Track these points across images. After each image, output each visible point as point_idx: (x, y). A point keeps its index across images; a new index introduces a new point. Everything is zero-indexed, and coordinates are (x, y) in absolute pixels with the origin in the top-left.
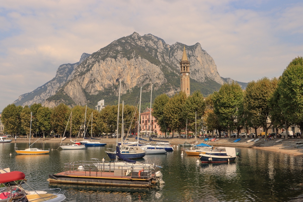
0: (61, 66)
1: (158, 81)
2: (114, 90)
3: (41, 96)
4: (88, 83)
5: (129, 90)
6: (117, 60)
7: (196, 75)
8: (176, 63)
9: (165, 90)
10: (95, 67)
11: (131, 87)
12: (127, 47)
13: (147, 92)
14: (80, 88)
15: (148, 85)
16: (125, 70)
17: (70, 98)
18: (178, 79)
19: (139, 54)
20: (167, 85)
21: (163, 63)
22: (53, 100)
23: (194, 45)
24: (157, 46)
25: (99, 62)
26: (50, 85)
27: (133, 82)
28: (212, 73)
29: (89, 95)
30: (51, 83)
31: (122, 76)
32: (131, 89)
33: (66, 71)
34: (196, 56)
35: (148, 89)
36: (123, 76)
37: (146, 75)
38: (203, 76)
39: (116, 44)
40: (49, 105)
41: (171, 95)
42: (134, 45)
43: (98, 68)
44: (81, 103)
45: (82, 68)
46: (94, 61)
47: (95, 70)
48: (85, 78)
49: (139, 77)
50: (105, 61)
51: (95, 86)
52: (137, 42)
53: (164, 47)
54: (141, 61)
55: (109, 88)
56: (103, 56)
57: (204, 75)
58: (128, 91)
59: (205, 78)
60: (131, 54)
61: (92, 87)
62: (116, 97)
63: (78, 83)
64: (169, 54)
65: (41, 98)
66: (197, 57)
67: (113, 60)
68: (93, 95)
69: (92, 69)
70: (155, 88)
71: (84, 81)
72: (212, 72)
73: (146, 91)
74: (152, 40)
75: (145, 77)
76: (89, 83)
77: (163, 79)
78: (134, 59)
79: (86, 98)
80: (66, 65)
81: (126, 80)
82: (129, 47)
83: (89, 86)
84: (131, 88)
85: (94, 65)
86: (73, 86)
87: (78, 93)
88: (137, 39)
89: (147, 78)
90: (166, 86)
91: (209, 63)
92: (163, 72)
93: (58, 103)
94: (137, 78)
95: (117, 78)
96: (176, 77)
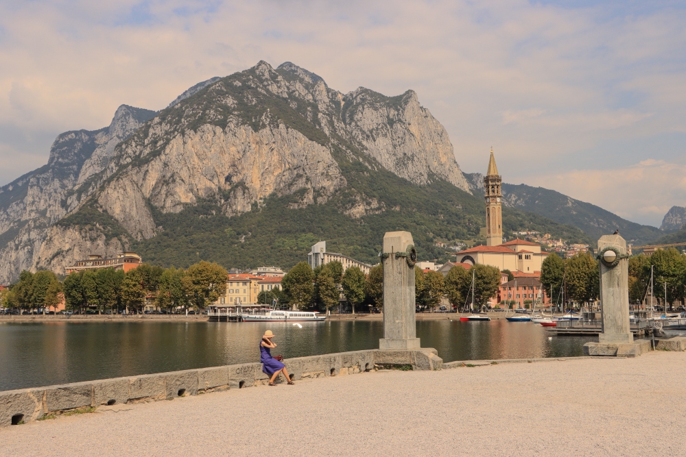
0: (62, 136)
1: (326, 183)
2: (220, 202)
3: (8, 210)
4: (157, 183)
5: (256, 202)
6: (227, 129)
7: (407, 168)
8: (360, 137)
9: (344, 205)
10: (175, 147)
11: (262, 196)
12: (248, 98)
13: (301, 209)
14: (139, 195)
15: (303, 191)
16: (248, 154)
17: (115, 220)
18: (370, 179)
19: (278, 118)
20: (346, 191)
21: (333, 138)
22: (74, 224)
23: (401, 97)
24: (313, 95)
25: (183, 133)
26: (35, 183)
27: (266, 183)
28: (443, 163)
29: (161, 213)
30: (38, 179)
31: (240, 168)
32: (262, 201)
33: (75, 148)
34: (407, 122)
35: (302, 200)
36: (243, 168)
37: (297, 167)
38: (424, 170)
39: (223, 91)
40: (64, 237)
41: (358, 216)
42: (264, 95)
43: (182, 149)
44: (141, 233)
45: (136, 147)
46: (171, 132)
47: (175, 153)
48: (150, 171)
49: (279, 171)
50: (199, 132)
51: (175, 192)
52: (269, 85)
53: (329, 98)
54: (284, 134)
55: (208, 197)
56: (192, 119)
57: (425, 168)
58: (255, 205)
59: (428, 175)
60: (260, 117)
61: (166, 195)
62: (228, 218)
63: (135, 185)
64: (344, 115)
65: (8, 215)
66: (409, 124)
67: (219, 130)
68: (169, 214)
69: (167, 151)
70: (320, 200)
71: (147, 180)
72: (442, 160)
73: (299, 206)
74: (302, 81)
75: (295, 172)
76: (160, 185)
77: (336, 178)
78: (268, 128)
79: (155, 222)
80: (76, 133)
81: (249, 179)
82: (254, 99)
83: (159, 193)
84: (261, 199)
85: (172, 142)
86: (121, 191)
87: (134, 208)
88: (269, 77)
89: (299, 176)
90: (345, 196)
91: (437, 138)
92: (337, 161)
93: (86, 232)
94: (276, 174)
95: (227, 174)
96: (365, 173)
